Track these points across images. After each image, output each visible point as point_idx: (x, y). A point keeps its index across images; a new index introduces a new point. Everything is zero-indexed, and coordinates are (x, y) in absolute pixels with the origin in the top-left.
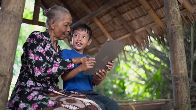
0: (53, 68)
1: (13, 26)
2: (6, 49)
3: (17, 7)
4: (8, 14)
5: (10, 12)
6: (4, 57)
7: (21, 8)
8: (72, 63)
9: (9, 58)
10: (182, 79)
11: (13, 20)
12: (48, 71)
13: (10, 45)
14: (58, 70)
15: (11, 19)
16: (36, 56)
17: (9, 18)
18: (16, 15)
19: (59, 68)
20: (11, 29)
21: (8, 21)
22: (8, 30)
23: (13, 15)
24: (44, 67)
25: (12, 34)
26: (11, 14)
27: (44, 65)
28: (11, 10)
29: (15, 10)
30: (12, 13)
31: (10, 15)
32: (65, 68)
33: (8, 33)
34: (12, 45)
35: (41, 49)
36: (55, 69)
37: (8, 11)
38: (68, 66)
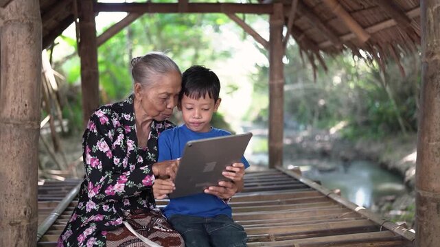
0: (116, 186)
1: (16, 142)
2: (12, 184)
3: (19, 107)
4: (6, 123)
5: (8, 119)
6: (11, 195)
7: (26, 105)
8: (151, 174)
9: (21, 196)
10: (434, 204)
11: (14, 132)
12: (106, 192)
13: (18, 174)
14: (126, 188)
15: (11, 132)
16: (95, 159)
17: (8, 131)
18: (20, 123)
19: (127, 185)
20: (14, 149)
21: (8, 136)
22: (10, 152)
23: (14, 124)
24: (100, 184)
25: (17, 156)
26: (9, 123)
27: (101, 180)
28: (9, 116)
29: (14, 114)
30: (11, 121)
31: (9, 125)
32: (137, 183)
33: (10, 157)
34: (21, 173)
35: (105, 146)
36: (119, 187)
37: (4, 118)
38: (143, 181)
